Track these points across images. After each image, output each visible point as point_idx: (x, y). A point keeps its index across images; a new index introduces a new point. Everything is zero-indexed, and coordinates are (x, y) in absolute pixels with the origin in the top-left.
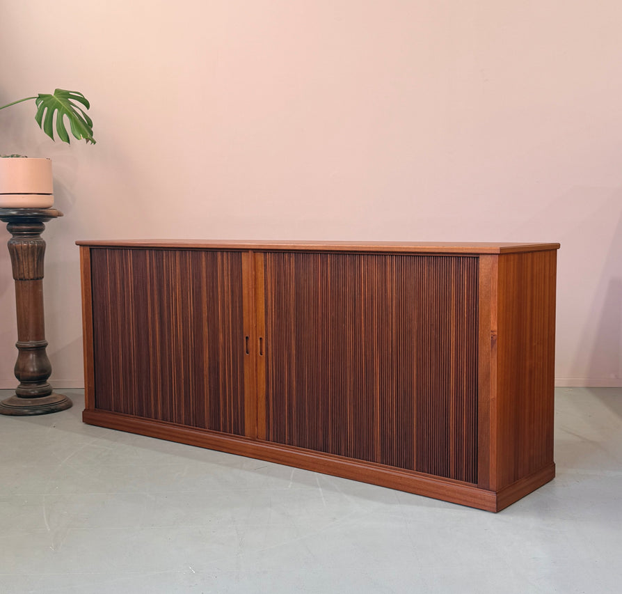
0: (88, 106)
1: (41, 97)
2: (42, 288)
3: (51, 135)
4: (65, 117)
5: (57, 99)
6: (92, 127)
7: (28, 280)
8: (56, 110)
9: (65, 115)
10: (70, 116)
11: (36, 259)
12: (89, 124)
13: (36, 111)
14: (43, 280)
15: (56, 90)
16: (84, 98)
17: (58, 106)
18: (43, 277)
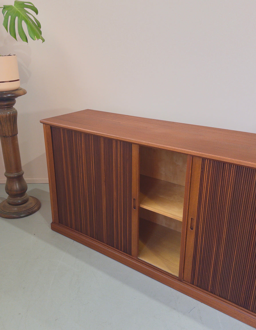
0: (37, 13)
1: (5, 8)
2: (17, 140)
3: (15, 37)
4: (23, 22)
5: (17, 9)
6: (40, 28)
7: (8, 137)
8: (17, 18)
9: (23, 21)
10: (26, 22)
11: (12, 124)
12: (39, 26)
13: (3, 19)
14: (18, 135)
15: (15, 1)
16: (34, 7)
17: (18, 14)
18: (17, 134)
